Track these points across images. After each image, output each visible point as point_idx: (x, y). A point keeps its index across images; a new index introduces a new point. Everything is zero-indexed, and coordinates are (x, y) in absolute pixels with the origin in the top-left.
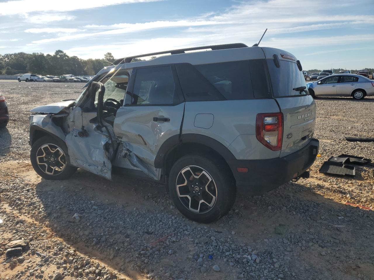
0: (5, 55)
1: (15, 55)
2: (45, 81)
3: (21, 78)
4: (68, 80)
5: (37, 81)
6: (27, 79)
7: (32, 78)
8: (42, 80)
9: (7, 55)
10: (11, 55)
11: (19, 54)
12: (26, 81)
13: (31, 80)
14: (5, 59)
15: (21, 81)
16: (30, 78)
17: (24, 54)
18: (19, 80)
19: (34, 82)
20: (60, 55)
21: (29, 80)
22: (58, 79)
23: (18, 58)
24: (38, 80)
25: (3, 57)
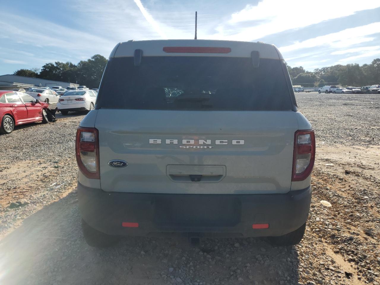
0: (322, 69)
1: (332, 68)
2: (343, 92)
3: (321, 90)
4: (371, 91)
5: (335, 93)
6: (327, 90)
7: (332, 89)
8: (341, 91)
9: (324, 68)
10: (327, 68)
11: (335, 66)
12: (325, 92)
13: (330, 92)
14: (321, 72)
15: (321, 93)
16: (330, 90)
17: (340, 66)
18: (320, 92)
19: (333, 93)
20: (377, 64)
21: (328, 91)
22: (360, 90)
23: (333, 70)
24: (337, 91)
25: (320, 70)
